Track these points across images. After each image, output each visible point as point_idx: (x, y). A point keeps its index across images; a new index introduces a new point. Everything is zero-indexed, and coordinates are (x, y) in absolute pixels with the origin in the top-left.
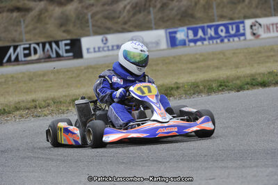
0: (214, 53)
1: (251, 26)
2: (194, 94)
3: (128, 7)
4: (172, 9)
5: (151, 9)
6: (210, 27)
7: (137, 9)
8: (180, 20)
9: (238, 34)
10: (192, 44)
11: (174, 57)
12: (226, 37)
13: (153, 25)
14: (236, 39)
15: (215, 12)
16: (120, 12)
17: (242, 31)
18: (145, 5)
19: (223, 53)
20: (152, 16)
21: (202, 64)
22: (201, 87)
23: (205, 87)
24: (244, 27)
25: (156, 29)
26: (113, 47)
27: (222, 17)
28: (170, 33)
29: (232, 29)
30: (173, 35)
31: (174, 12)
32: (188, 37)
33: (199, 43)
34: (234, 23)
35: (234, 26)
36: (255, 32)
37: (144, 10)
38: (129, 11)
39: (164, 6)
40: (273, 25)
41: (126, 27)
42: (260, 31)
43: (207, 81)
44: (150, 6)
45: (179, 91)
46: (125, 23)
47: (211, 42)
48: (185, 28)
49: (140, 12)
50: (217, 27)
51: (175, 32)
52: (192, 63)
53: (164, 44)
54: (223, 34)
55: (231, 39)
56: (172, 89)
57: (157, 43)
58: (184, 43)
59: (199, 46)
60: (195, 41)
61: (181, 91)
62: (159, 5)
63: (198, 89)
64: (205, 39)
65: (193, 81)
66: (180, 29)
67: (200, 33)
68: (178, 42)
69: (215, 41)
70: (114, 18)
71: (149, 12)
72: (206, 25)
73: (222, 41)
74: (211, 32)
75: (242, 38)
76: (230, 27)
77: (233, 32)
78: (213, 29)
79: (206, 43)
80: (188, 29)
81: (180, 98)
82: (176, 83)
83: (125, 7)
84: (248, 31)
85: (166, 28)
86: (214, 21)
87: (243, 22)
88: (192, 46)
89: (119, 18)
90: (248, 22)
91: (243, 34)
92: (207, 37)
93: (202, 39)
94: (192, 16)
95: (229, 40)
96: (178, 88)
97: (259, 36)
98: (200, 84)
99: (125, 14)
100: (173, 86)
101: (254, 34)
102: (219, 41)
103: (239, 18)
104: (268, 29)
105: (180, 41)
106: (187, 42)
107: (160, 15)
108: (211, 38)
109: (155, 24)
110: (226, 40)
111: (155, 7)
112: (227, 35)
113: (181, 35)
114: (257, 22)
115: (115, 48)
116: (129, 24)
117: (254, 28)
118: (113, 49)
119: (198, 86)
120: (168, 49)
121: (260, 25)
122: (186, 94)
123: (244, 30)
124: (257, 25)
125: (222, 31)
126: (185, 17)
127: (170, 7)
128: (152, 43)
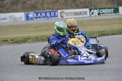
0: (45, 24)
1: (60, 13)
2: (36, 41)
3: (9, 2)
4: (27, 4)
5: (19, 4)
6: (43, 12)
7: (13, 3)
8: (31, 9)
9: (55, 16)
10: (35, 19)
11: (28, 25)
12: (49, 17)
13: (19, 11)
14: (54, 18)
15: (46, 6)
16: (6, 4)
17: (56, 15)
18: (16, 2)
19: (48, 24)
20: (19, 7)
21: (39, 28)
22: (39, 39)
23: (41, 39)
24: (57, 13)
25: (21, 12)
26: (2, 19)
27: (48, 8)
28: (26, 14)
29: (53, 14)
30: (28, 15)
31: (28, 5)
32: (34, 16)
33: (38, 19)
34: (53, 11)
35: (53, 13)
36: (62, 15)
37: (16, 4)
38: (9, 4)
39: (24, 3)
40: (69, 13)
41: (8, 10)
42: (64, 15)
43: (42, 36)
44: (18, 2)
45: (30, 40)
46: (8, 9)
47: (43, 19)
48: (33, 12)
49: (14, 4)
50: (46, 13)
51: (29, 14)
52: (35, 27)
53: (24, 19)
54: (48, 16)
55: (52, 18)
56: (27, 39)
57: (21, 18)
58: (32, 19)
59: (38, 20)
60: (37, 18)
61: (31, 40)
62: (22, 2)
63: (38, 39)
64: (41, 17)
65: (36, 36)
66: (31, 12)
67: (39, 15)
68: (29, 18)
69: (45, 18)
70: (3, 7)
71: (18, 5)
72: (41, 11)
73: (48, 18)
74: (44, 15)
75: (56, 18)
76: (52, 13)
77: (53, 15)
78: (44, 13)
79: (41, 19)
80: (34, 13)
81: (30, 43)
82: (29, 36)
83: (8, 2)
84: (59, 15)
85: (25, 12)
86: (45, 10)
87: (57, 11)
88: (35, 20)
89: (5, 6)
90: (59, 11)
91: (57, 16)
92: (42, 16)
93: (40, 17)
94: (36, 7)
95: (51, 18)
96: (30, 38)
97: (63, 17)
98: (39, 37)
99: (8, 5)
100: (28, 37)
101: (61, 16)
102: (47, 18)
103: (55, 9)
104: (67, 14)
105: (31, 18)
106: (33, 18)
107: (22, 6)
108: (44, 17)
109: (20, 10)
110: (50, 18)
111: (20, 3)
112: (50, 16)
113: (31, 15)
114: (63, 11)
115: (3, 19)
116: (9, 9)
117: (62, 14)
118: (2, 20)
119: (38, 38)
120: (25, 21)
121: (64, 12)
122: (33, 41)
123: (57, 14)
124: (63, 13)
125: (48, 14)
126: (33, 8)
127: (27, 3)
128: (19, 18)
